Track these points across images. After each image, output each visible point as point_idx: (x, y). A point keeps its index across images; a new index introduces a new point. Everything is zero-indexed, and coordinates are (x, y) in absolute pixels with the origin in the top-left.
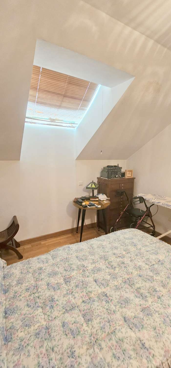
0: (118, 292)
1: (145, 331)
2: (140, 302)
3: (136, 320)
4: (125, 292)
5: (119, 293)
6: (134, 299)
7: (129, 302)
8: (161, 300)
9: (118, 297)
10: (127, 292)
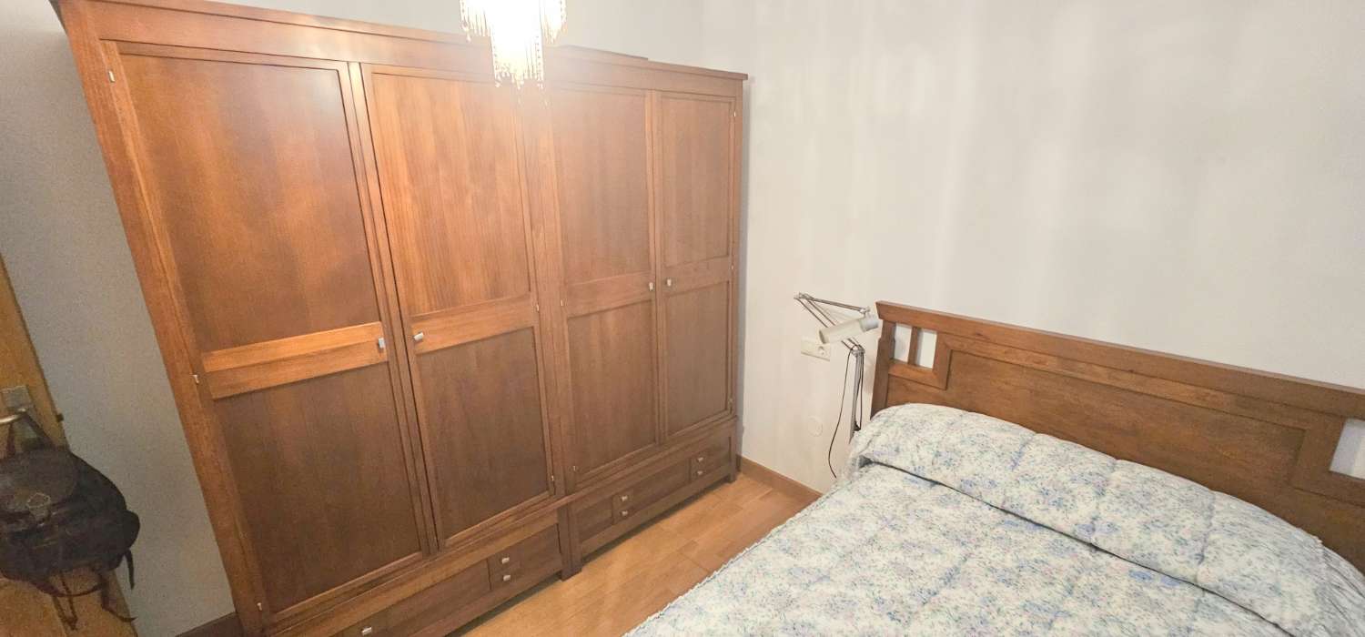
0: (864, 627)
1: (786, 567)
2: (799, 613)
3: (804, 580)
4: (845, 633)
5: (860, 624)
6: (816, 617)
7: (828, 607)
8: (743, 632)
9: (857, 614)
10: (838, 632)
